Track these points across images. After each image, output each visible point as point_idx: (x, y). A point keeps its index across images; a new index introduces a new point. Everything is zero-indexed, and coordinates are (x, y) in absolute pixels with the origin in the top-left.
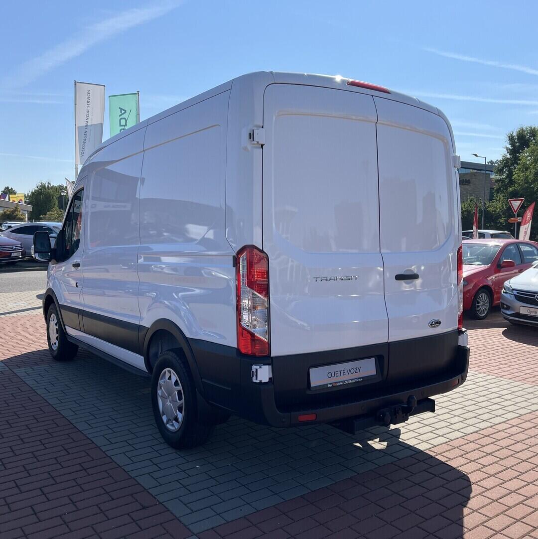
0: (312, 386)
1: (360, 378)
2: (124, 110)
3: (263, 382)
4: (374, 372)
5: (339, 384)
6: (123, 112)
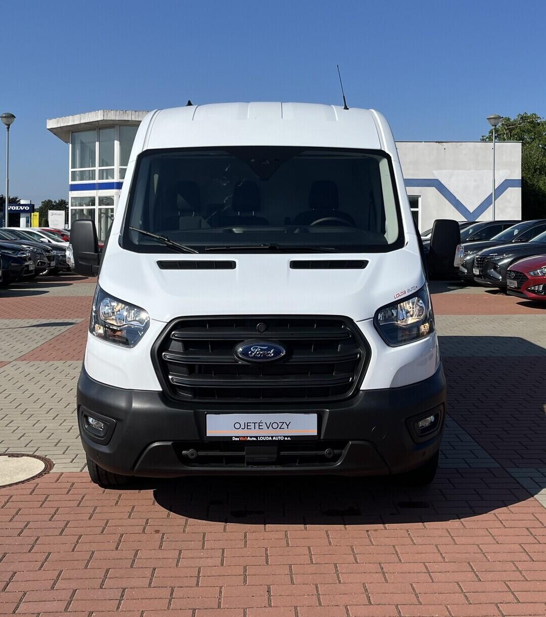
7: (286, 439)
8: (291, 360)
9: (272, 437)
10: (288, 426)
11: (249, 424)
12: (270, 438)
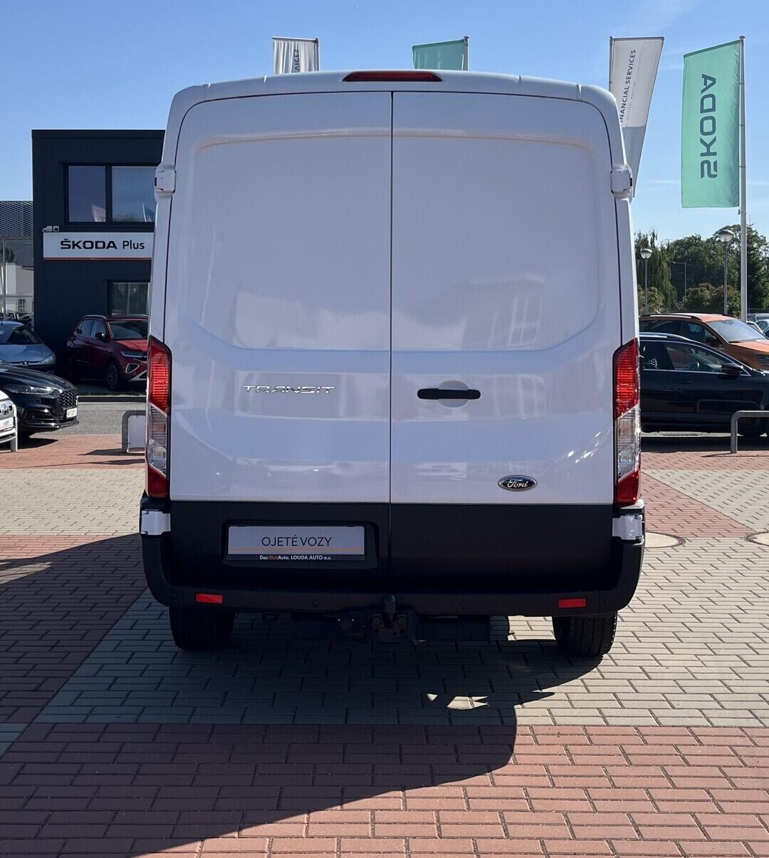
0: (229, 553)
1: (327, 556)
2: (710, 78)
3: (149, 534)
4: (360, 550)
5: (282, 558)
6: (709, 82)
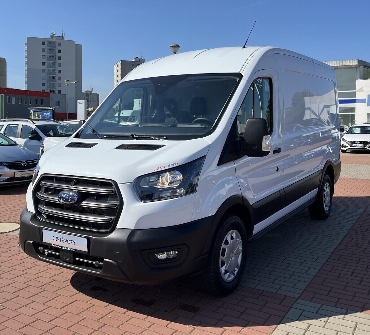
7: (74, 250)
8: (81, 204)
9: (68, 248)
10: (74, 243)
11: (58, 238)
12: (67, 249)
